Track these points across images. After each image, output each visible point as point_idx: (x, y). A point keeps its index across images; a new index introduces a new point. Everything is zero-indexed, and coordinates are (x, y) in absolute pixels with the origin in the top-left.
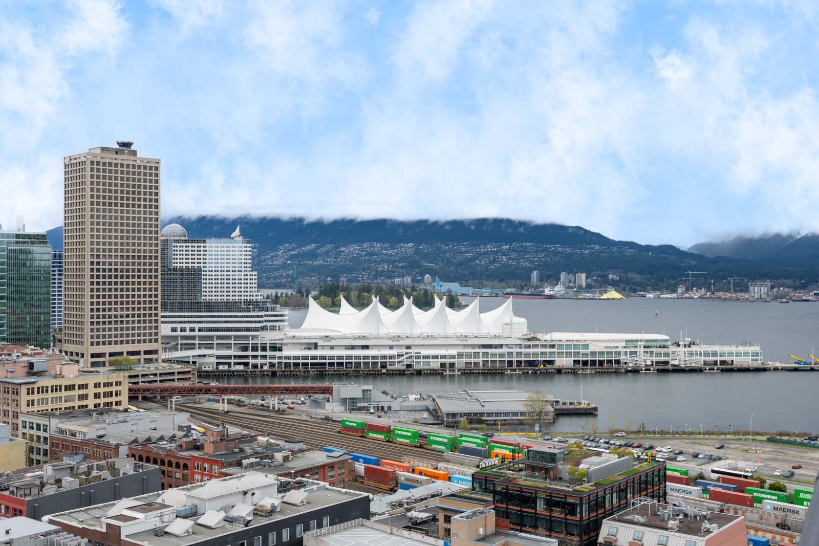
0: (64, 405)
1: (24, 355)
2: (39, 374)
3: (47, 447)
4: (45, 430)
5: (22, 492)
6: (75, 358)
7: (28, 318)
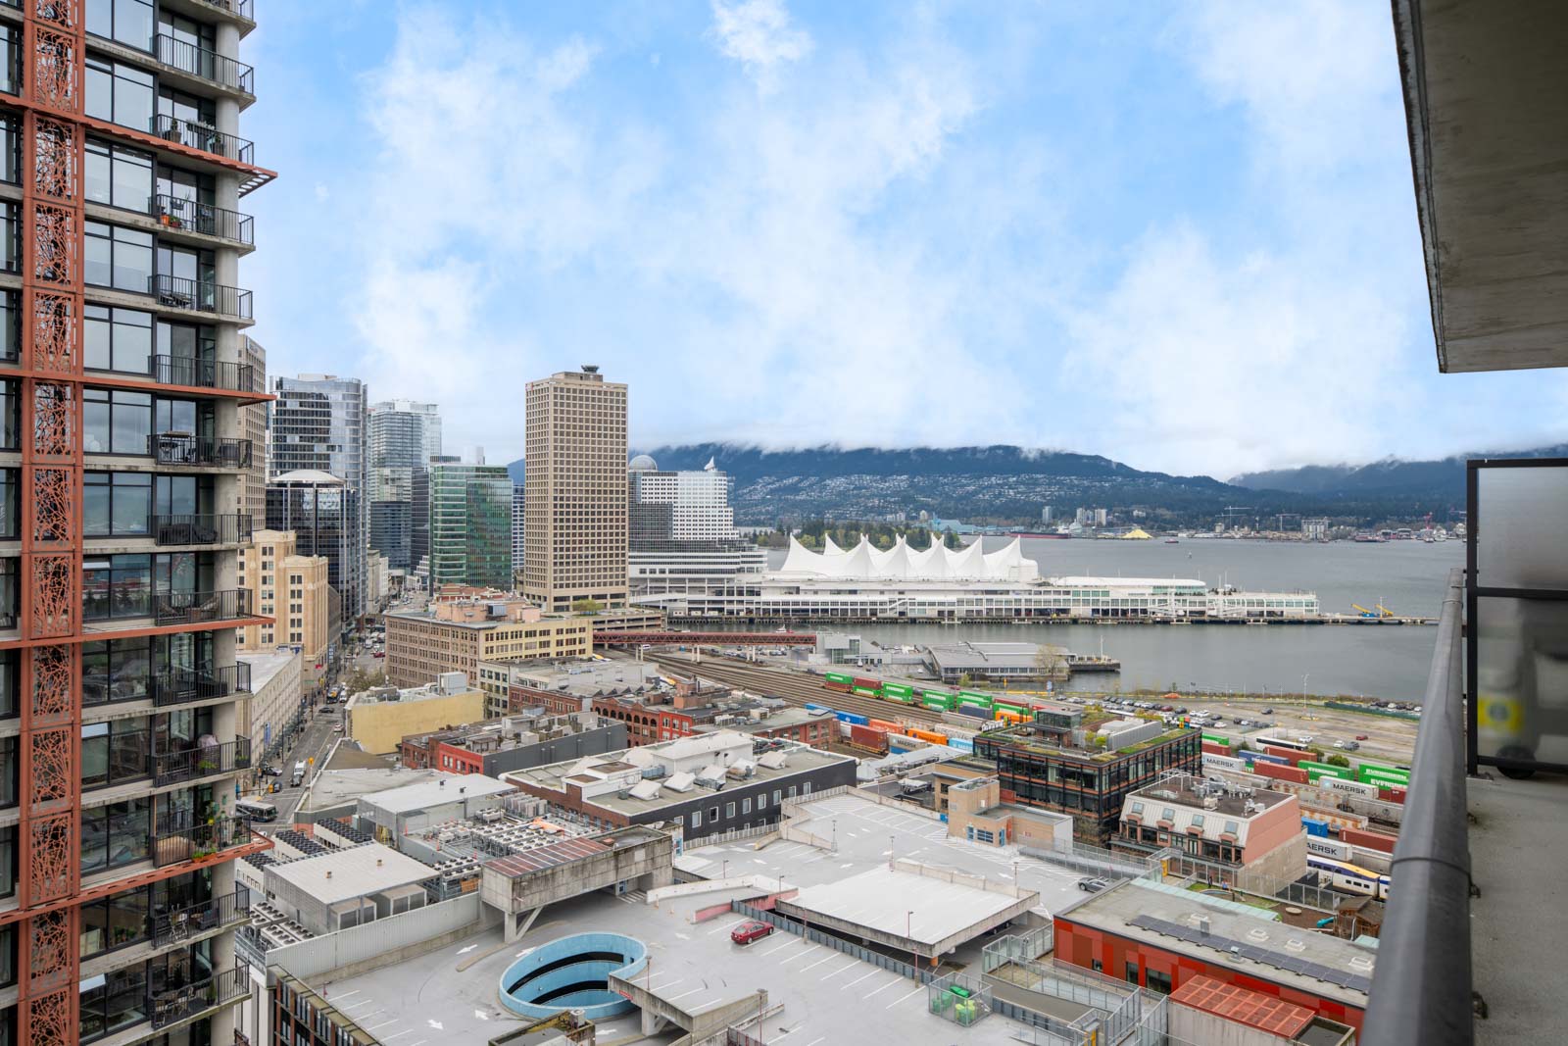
0: (524, 653)
1: (483, 597)
2: (499, 618)
3: (507, 698)
4: (504, 680)
5: (478, 747)
6: (537, 601)
7: (488, 559)
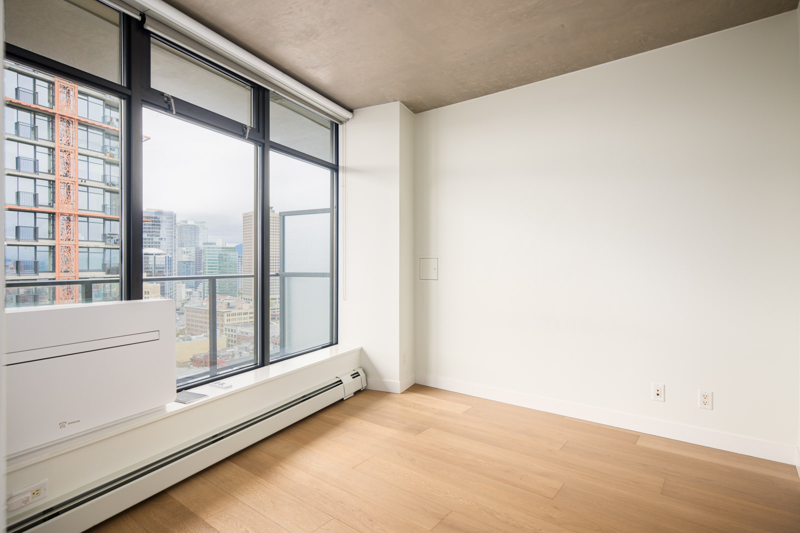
0: (243, 321)
1: (225, 299)
2: (232, 308)
3: (236, 339)
4: (235, 332)
5: (225, 358)
6: (248, 301)
7: (227, 284)
